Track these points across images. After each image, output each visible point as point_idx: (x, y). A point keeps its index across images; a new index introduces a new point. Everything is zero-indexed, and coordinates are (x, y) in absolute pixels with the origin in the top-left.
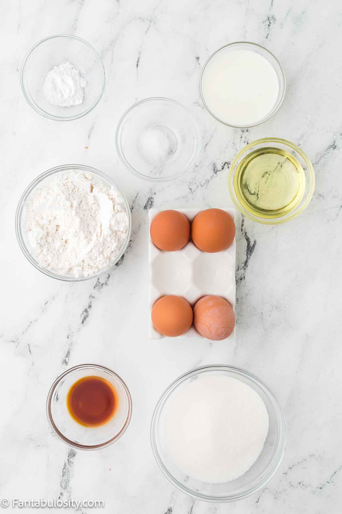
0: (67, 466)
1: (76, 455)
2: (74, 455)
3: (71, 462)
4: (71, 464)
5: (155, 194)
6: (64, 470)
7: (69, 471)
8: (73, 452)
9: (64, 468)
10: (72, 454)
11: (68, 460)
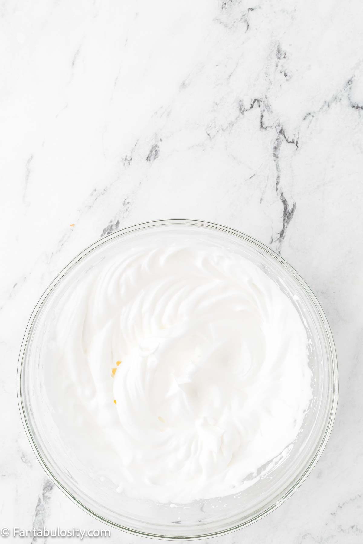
0: (43, 502)
1: (53, 488)
2: (51, 488)
3: (47, 497)
4: (47, 500)
5: (161, 140)
6: (38, 508)
7: (44, 510)
8: (50, 484)
9: (38, 505)
10: (49, 486)
11: (43, 495)
